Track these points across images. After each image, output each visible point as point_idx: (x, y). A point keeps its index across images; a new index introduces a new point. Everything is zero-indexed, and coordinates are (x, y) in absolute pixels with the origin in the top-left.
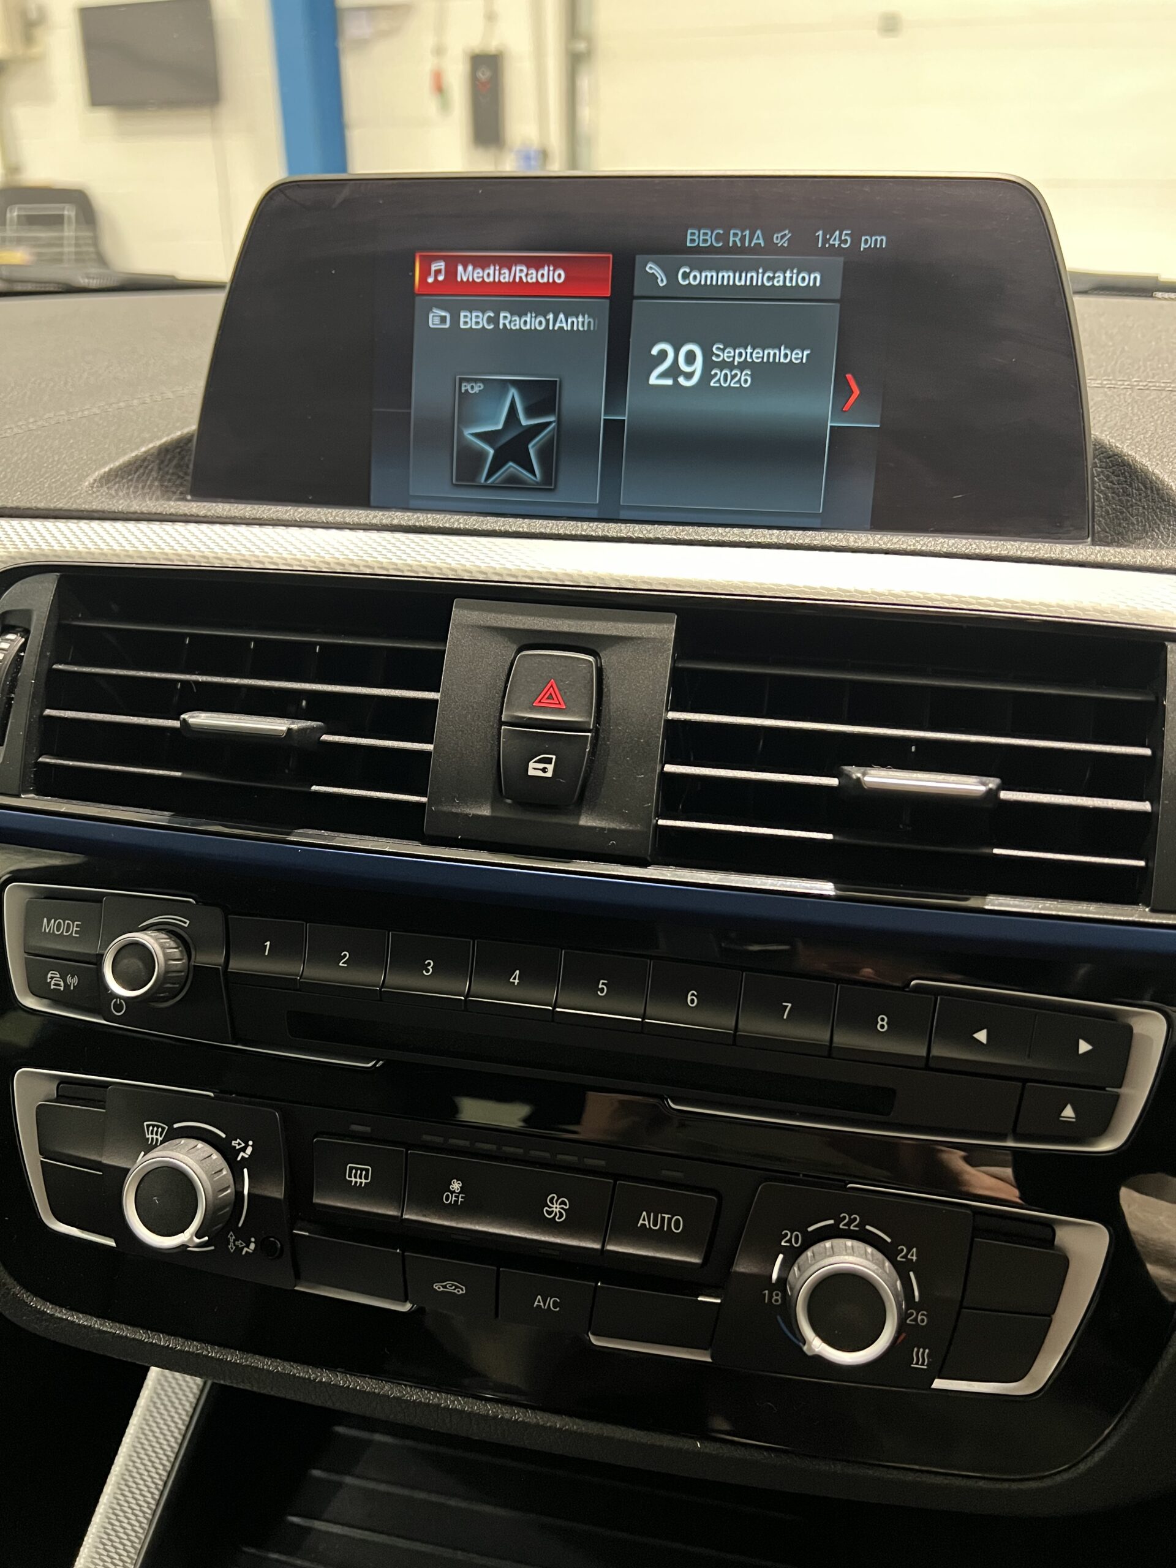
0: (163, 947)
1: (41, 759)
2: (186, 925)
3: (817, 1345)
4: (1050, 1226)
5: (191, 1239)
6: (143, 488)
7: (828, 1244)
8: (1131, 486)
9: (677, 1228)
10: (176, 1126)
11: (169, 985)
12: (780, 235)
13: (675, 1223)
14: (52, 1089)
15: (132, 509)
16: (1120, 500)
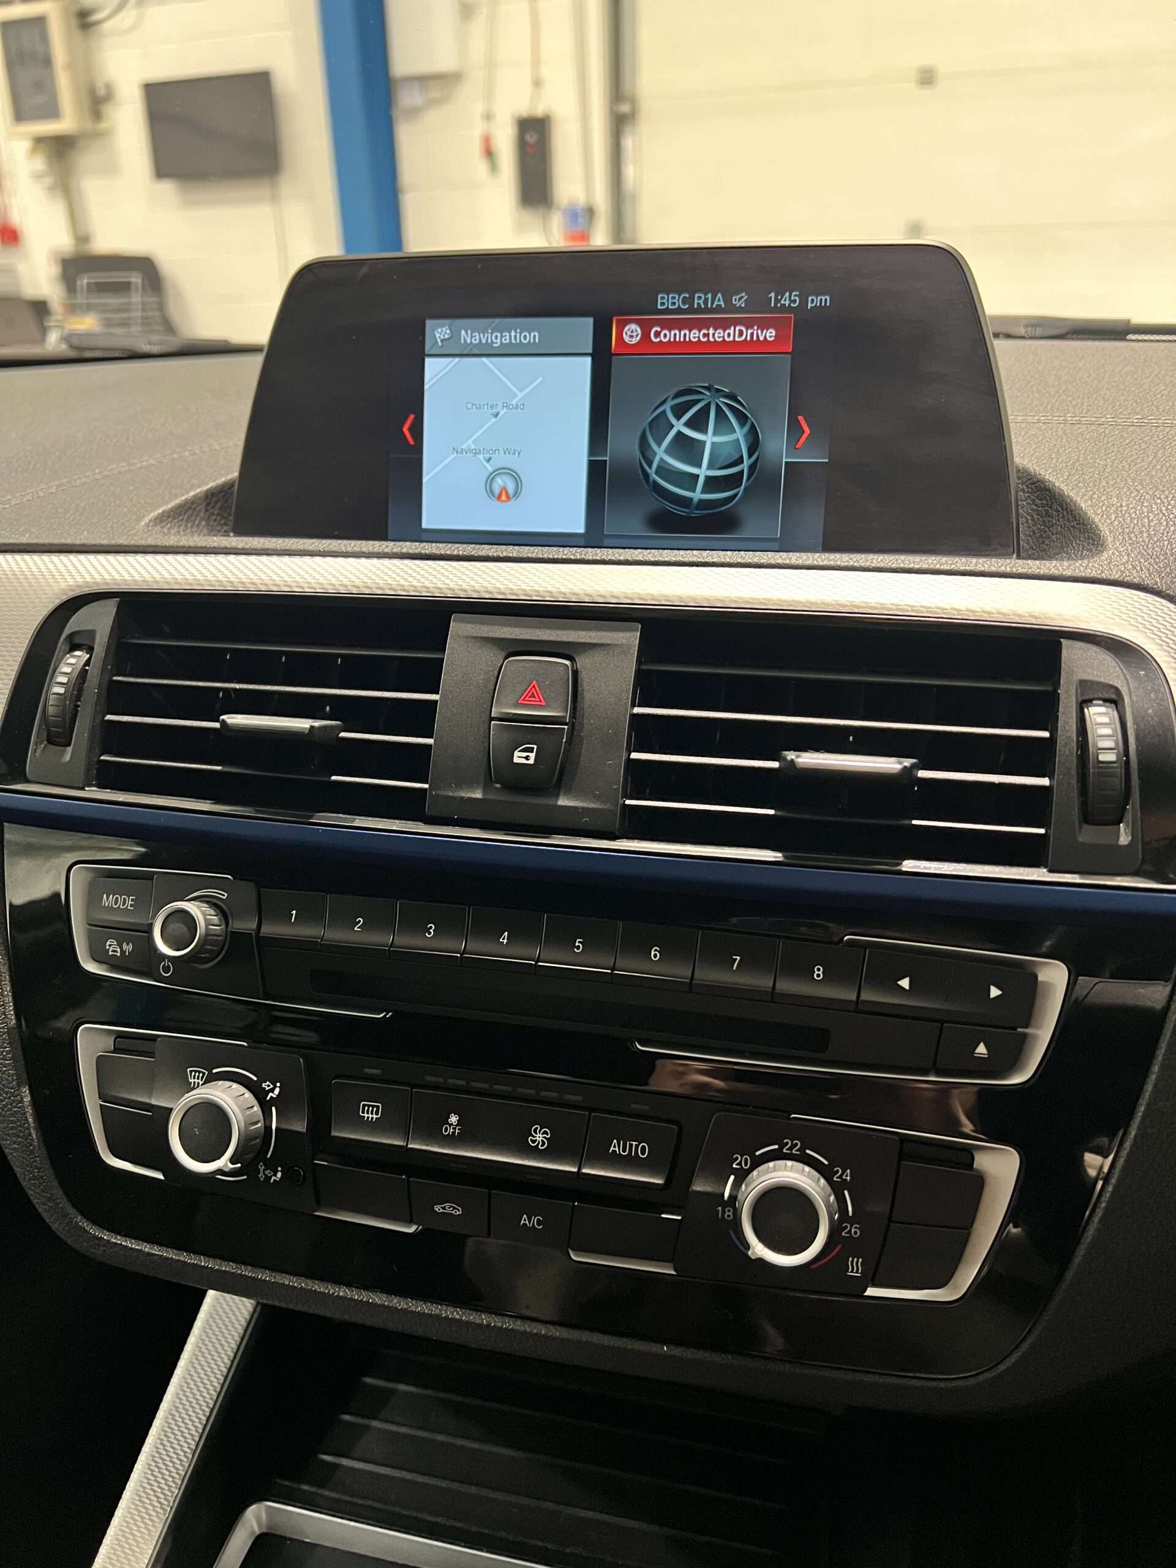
0: (204, 914)
1: (102, 758)
2: (224, 898)
3: (759, 1250)
4: (968, 1153)
5: (226, 1164)
6: (192, 527)
7: (771, 1164)
8: (1051, 507)
9: (643, 1153)
10: (214, 1071)
11: (209, 947)
12: (738, 297)
13: (641, 1149)
14: (109, 1043)
15: (181, 544)
16: (1043, 521)
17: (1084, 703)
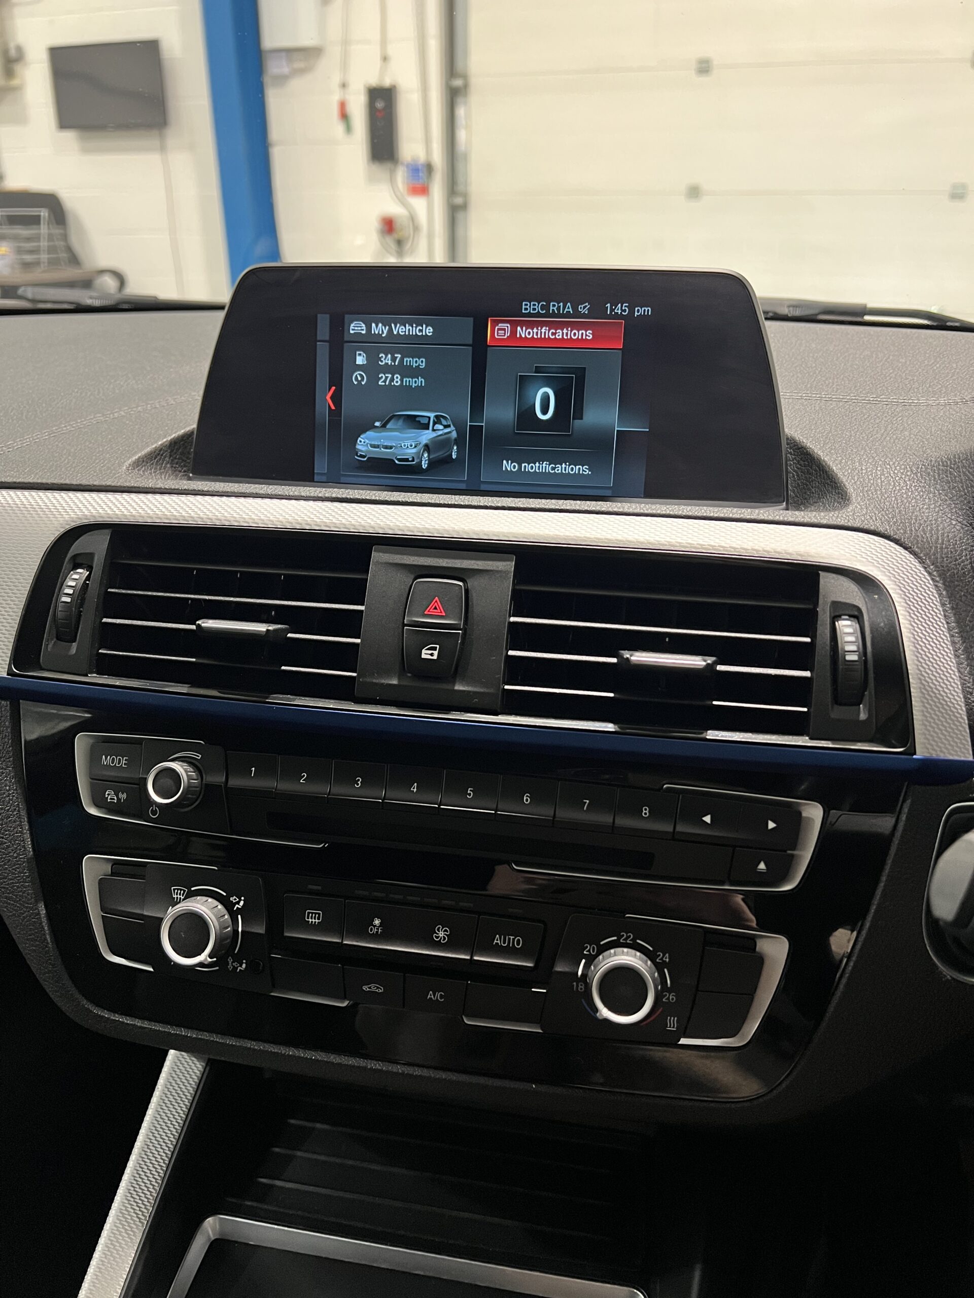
0: (186, 771)
1: (100, 651)
2: (199, 758)
3: (605, 1013)
4: (753, 940)
5: (206, 959)
6: (160, 469)
7: (612, 951)
8: (811, 468)
9: (518, 944)
10: (193, 889)
11: (190, 796)
12: (582, 306)
13: (517, 941)
14: (108, 868)
15: (158, 486)
16: (805, 477)
17: (835, 618)
